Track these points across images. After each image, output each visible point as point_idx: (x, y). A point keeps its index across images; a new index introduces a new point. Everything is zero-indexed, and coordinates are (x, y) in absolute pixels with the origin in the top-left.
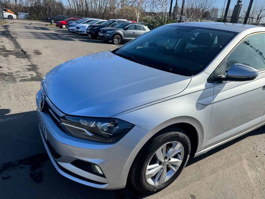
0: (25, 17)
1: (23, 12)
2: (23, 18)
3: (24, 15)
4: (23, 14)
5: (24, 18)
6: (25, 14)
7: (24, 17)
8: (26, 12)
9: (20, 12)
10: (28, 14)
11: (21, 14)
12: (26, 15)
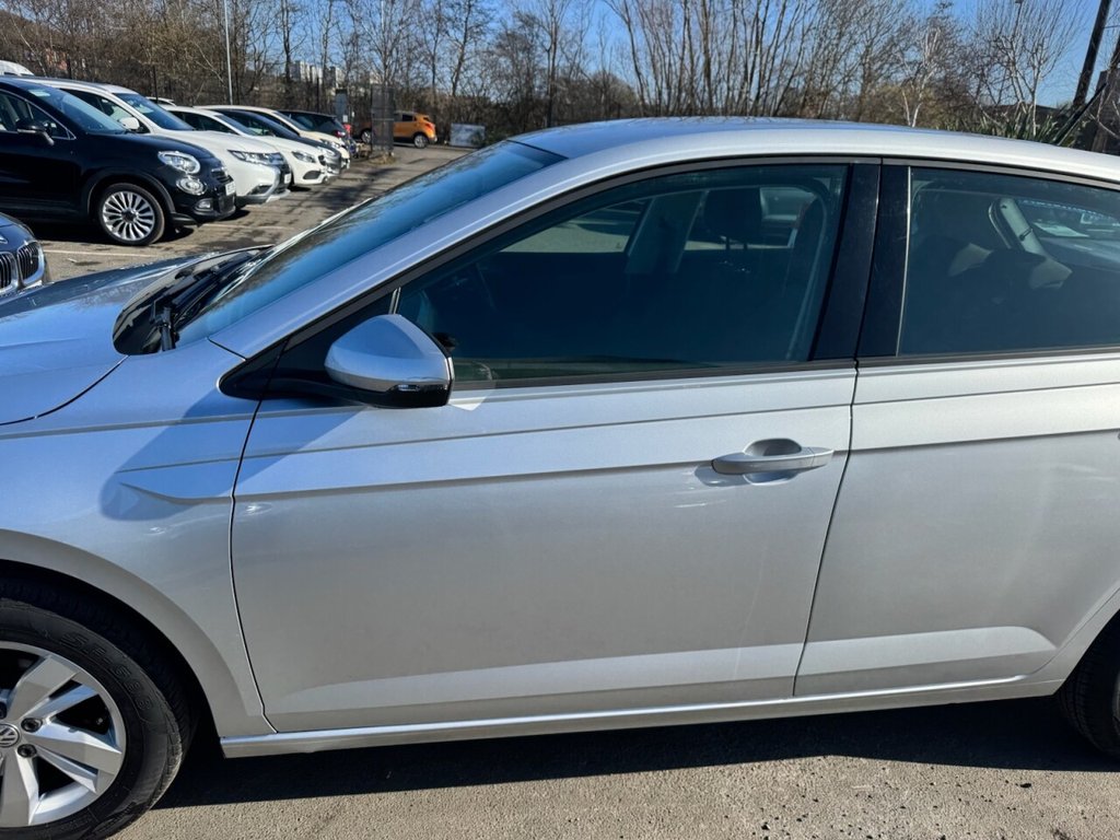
0: (472, 142)
1: (471, 123)
2: (464, 144)
3: (469, 134)
4: (467, 130)
5: (469, 145)
6: (475, 128)
7: (467, 141)
8: (477, 122)
9: (456, 122)
10: (483, 128)
11: (458, 131)
12: (478, 133)
